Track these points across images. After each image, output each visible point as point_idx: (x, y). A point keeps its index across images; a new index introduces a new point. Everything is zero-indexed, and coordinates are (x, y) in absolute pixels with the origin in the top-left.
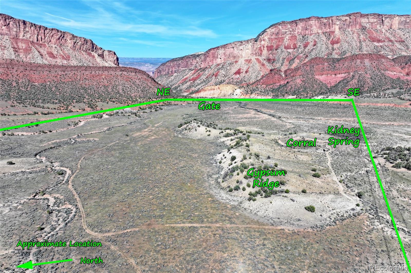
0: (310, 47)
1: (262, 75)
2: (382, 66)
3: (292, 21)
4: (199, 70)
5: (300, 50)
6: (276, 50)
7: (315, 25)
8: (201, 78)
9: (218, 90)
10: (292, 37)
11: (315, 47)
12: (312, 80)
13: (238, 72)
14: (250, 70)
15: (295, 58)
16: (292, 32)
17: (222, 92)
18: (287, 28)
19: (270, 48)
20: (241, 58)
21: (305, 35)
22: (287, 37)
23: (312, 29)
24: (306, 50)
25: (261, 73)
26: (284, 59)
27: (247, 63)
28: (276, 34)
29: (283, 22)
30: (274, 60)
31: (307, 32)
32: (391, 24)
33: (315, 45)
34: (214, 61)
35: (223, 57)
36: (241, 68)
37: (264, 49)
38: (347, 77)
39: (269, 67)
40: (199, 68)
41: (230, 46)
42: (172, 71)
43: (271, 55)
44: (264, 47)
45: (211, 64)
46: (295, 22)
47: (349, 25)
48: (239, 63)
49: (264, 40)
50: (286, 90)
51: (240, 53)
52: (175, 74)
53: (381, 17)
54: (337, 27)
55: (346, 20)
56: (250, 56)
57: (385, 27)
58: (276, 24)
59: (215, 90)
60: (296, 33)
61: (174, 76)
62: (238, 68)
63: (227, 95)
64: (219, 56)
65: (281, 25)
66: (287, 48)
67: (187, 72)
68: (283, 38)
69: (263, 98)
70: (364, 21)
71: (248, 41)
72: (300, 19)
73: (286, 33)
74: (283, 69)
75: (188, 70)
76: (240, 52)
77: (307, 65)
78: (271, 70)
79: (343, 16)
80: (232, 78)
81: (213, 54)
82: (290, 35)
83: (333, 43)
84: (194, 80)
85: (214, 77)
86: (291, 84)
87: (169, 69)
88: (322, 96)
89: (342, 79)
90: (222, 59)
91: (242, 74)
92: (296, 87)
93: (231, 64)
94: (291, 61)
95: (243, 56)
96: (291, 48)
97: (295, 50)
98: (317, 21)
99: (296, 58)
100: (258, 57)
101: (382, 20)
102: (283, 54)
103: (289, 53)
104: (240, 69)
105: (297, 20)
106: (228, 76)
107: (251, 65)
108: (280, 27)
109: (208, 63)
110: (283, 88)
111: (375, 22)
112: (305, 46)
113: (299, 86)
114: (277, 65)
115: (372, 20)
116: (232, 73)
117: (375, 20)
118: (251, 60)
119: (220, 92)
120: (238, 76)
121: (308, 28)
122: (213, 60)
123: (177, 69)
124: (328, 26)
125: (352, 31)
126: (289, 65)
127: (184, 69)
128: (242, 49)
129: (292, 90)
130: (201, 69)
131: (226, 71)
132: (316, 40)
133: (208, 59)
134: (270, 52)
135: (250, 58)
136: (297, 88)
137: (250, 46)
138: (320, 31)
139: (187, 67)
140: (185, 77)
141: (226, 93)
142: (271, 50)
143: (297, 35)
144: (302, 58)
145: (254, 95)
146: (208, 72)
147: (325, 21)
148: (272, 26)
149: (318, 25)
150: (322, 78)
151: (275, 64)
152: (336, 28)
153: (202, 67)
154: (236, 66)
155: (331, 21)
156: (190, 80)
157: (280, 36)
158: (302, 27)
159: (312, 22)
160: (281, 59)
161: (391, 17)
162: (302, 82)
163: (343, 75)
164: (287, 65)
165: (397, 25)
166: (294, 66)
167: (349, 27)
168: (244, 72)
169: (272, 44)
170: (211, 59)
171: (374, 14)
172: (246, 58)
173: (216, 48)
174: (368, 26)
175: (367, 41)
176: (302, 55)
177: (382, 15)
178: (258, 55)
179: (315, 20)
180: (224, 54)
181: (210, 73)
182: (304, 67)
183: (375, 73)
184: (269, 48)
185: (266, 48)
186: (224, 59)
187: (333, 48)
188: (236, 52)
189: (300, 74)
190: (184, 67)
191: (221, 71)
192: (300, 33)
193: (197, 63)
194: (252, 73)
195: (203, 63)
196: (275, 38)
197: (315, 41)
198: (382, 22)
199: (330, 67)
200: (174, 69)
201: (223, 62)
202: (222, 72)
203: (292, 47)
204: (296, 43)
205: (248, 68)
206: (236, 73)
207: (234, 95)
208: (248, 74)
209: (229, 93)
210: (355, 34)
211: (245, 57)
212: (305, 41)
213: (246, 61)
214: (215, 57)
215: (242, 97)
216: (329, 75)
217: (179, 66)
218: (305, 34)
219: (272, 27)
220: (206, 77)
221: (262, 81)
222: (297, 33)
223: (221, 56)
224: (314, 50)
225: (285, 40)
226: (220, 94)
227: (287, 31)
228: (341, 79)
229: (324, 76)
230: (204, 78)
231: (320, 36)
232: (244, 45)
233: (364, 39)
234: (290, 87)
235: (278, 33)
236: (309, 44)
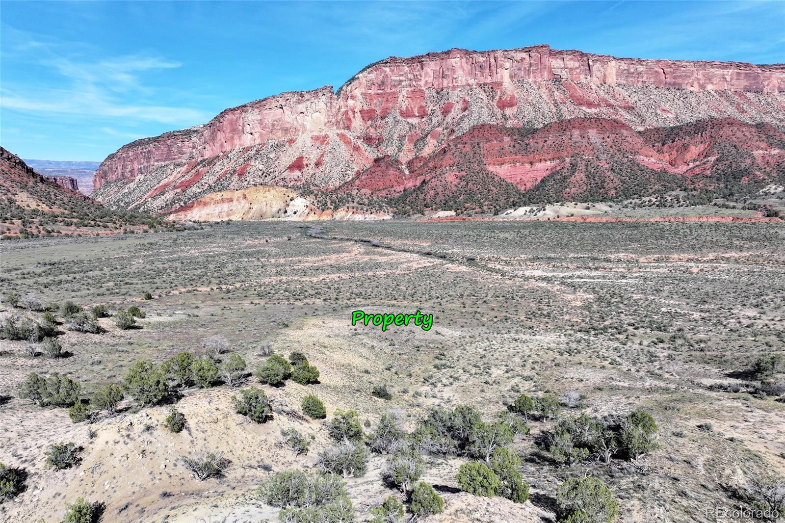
0: (456, 112)
1: (356, 169)
2: (626, 144)
3: (413, 59)
4: (199, 164)
5: (435, 121)
6: (382, 118)
7: (462, 67)
8: (203, 181)
9: (243, 202)
10: (413, 92)
11: (466, 113)
12: (481, 174)
13: (298, 165)
14: (326, 159)
15: (426, 136)
16: (414, 82)
17: (255, 207)
18: (402, 73)
19: (368, 115)
20: (303, 133)
21: (442, 90)
22: (404, 93)
23: (455, 76)
24: (449, 119)
25: (354, 165)
26: (402, 138)
27: (318, 144)
28: (379, 85)
29: (394, 59)
30: (380, 140)
31: (445, 81)
32: (605, 75)
33: (465, 109)
34: (237, 142)
35: (256, 130)
36: (304, 154)
37: (354, 117)
38: (559, 168)
39: (371, 154)
40: (200, 159)
41: (274, 104)
42: (131, 171)
43: (372, 130)
44: (354, 112)
45: (227, 147)
46: (418, 60)
47: (529, 70)
48: (299, 143)
49: (353, 98)
50: (425, 200)
51: (300, 121)
52: (140, 177)
53: (585, 59)
54: (506, 74)
55: (523, 59)
56: (324, 127)
57: (594, 79)
58: (378, 63)
59: (235, 202)
60: (422, 83)
61: (137, 180)
62: (297, 155)
63: (269, 214)
64: (248, 129)
65: (388, 65)
66: (406, 114)
67: (169, 171)
68: (394, 93)
69: (370, 217)
70: (556, 63)
71: (316, 92)
72: (428, 54)
73: (400, 84)
74: (405, 157)
75: (172, 167)
76: (299, 118)
77: (465, 140)
78: (377, 160)
79: (516, 50)
80: (283, 179)
81: (231, 123)
82: (410, 89)
83: (503, 105)
84: (186, 186)
85: (235, 178)
86: (433, 184)
87: (124, 167)
88: (528, 208)
89: (549, 172)
90: (256, 135)
91: (306, 168)
92: (447, 192)
93: (278, 147)
94: (419, 141)
95: (308, 127)
96: (414, 116)
97: (423, 120)
98: (464, 60)
99: (429, 136)
100: (342, 131)
101: (589, 64)
102: (399, 127)
103: (412, 125)
104: (300, 159)
105: (422, 57)
106: (272, 175)
107: (329, 148)
108: (387, 69)
109: (222, 146)
110: (414, 195)
111: (577, 68)
112: (446, 112)
113: (454, 189)
114: (388, 149)
115: (571, 64)
116: (282, 168)
117: (577, 64)
118: (326, 137)
119: (247, 205)
120: (297, 173)
121: (446, 73)
122: (232, 138)
123: (145, 164)
124: (487, 71)
125: (535, 82)
126: (415, 150)
127: (163, 164)
128: (304, 110)
129: (438, 200)
130: (204, 160)
131: (267, 162)
132: (467, 98)
133: (220, 136)
134: (369, 123)
135: (323, 134)
136: (451, 195)
137: (321, 103)
138: (472, 81)
139: (170, 159)
140: (162, 183)
141: (264, 209)
142: (370, 118)
143: (424, 89)
144: (442, 137)
145: (344, 213)
146: (221, 167)
147: (482, 59)
148: (369, 67)
149: (467, 67)
150: (503, 171)
151: (383, 147)
152: (504, 76)
153: (206, 157)
154: (290, 151)
155: (492, 60)
156: (175, 187)
157: (389, 91)
158: (434, 72)
159: (455, 61)
160: (396, 136)
161: (603, 59)
162: (458, 180)
163: (548, 163)
164: (410, 151)
165: (615, 77)
166: (427, 151)
167: (529, 74)
168: (312, 165)
169: (373, 107)
170: (229, 135)
171: (574, 52)
172: (316, 134)
173: (238, 108)
174: (564, 74)
175: (568, 103)
176: (440, 129)
177: (586, 55)
178: (342, 126)
179: (462, 58)
180: (261, 122)
181: (225, 169)
182: (459, 146)
183: (615, 159)
184: (365, 115)
185: (358, 115)
186: (261, 135)
187: (504, 116)
188: (288, 117)
189: (451, 162)
190: (161, 160)
191: (253, 163)
192: (431, 85)
193: (194, 147)
194: (331, 167)
195: (207, 146)
196: (378, 94)
197: (465, 101)
198: (587, 68)
199: (517, 146)
200: (136, 166)
201: (257, 142)
202: (257, 165)
203: (417, 114)
204: (424, 104)
205: (322, 156)
206: (291, 168)
207: (288, 214)
208: (321, 168)
209: (275, 209)
210: (544, 90)
211: (312, 131)
212: (442, 102)
213: (316, 138)
214: (236, 131)
215: (312, 217)
216: (518, 164)
217: (150, 158)
218: (441, 86)
219: (369, 70)
220: (215, 179)
221: (357, 182)
222: (425, 85)
223: (253, 128)
224: (466, 119)
225: (401, 98)
226: (248, 212)
227: (401, 78)
228: (545, 174)
229: (506, 167)
230: (211, 182)
231: (475, 90)
232: (309, 103)
233: (562, 99)
234: (432, 193)
235: (383, 83)
236: (452, 107)
